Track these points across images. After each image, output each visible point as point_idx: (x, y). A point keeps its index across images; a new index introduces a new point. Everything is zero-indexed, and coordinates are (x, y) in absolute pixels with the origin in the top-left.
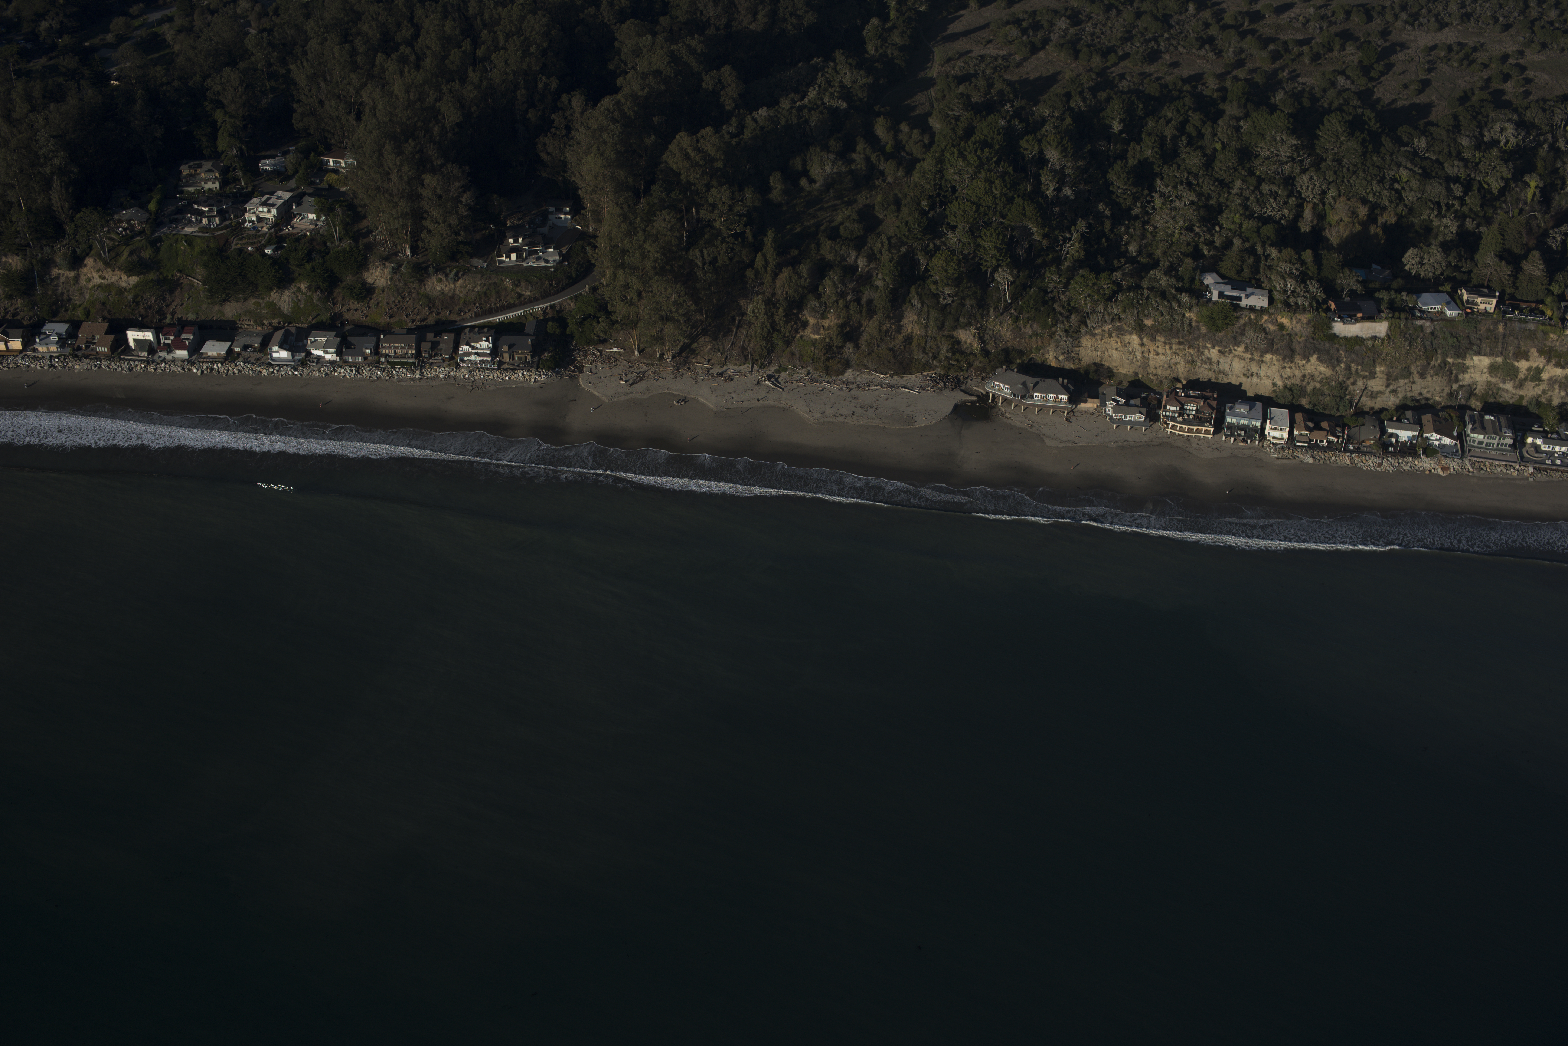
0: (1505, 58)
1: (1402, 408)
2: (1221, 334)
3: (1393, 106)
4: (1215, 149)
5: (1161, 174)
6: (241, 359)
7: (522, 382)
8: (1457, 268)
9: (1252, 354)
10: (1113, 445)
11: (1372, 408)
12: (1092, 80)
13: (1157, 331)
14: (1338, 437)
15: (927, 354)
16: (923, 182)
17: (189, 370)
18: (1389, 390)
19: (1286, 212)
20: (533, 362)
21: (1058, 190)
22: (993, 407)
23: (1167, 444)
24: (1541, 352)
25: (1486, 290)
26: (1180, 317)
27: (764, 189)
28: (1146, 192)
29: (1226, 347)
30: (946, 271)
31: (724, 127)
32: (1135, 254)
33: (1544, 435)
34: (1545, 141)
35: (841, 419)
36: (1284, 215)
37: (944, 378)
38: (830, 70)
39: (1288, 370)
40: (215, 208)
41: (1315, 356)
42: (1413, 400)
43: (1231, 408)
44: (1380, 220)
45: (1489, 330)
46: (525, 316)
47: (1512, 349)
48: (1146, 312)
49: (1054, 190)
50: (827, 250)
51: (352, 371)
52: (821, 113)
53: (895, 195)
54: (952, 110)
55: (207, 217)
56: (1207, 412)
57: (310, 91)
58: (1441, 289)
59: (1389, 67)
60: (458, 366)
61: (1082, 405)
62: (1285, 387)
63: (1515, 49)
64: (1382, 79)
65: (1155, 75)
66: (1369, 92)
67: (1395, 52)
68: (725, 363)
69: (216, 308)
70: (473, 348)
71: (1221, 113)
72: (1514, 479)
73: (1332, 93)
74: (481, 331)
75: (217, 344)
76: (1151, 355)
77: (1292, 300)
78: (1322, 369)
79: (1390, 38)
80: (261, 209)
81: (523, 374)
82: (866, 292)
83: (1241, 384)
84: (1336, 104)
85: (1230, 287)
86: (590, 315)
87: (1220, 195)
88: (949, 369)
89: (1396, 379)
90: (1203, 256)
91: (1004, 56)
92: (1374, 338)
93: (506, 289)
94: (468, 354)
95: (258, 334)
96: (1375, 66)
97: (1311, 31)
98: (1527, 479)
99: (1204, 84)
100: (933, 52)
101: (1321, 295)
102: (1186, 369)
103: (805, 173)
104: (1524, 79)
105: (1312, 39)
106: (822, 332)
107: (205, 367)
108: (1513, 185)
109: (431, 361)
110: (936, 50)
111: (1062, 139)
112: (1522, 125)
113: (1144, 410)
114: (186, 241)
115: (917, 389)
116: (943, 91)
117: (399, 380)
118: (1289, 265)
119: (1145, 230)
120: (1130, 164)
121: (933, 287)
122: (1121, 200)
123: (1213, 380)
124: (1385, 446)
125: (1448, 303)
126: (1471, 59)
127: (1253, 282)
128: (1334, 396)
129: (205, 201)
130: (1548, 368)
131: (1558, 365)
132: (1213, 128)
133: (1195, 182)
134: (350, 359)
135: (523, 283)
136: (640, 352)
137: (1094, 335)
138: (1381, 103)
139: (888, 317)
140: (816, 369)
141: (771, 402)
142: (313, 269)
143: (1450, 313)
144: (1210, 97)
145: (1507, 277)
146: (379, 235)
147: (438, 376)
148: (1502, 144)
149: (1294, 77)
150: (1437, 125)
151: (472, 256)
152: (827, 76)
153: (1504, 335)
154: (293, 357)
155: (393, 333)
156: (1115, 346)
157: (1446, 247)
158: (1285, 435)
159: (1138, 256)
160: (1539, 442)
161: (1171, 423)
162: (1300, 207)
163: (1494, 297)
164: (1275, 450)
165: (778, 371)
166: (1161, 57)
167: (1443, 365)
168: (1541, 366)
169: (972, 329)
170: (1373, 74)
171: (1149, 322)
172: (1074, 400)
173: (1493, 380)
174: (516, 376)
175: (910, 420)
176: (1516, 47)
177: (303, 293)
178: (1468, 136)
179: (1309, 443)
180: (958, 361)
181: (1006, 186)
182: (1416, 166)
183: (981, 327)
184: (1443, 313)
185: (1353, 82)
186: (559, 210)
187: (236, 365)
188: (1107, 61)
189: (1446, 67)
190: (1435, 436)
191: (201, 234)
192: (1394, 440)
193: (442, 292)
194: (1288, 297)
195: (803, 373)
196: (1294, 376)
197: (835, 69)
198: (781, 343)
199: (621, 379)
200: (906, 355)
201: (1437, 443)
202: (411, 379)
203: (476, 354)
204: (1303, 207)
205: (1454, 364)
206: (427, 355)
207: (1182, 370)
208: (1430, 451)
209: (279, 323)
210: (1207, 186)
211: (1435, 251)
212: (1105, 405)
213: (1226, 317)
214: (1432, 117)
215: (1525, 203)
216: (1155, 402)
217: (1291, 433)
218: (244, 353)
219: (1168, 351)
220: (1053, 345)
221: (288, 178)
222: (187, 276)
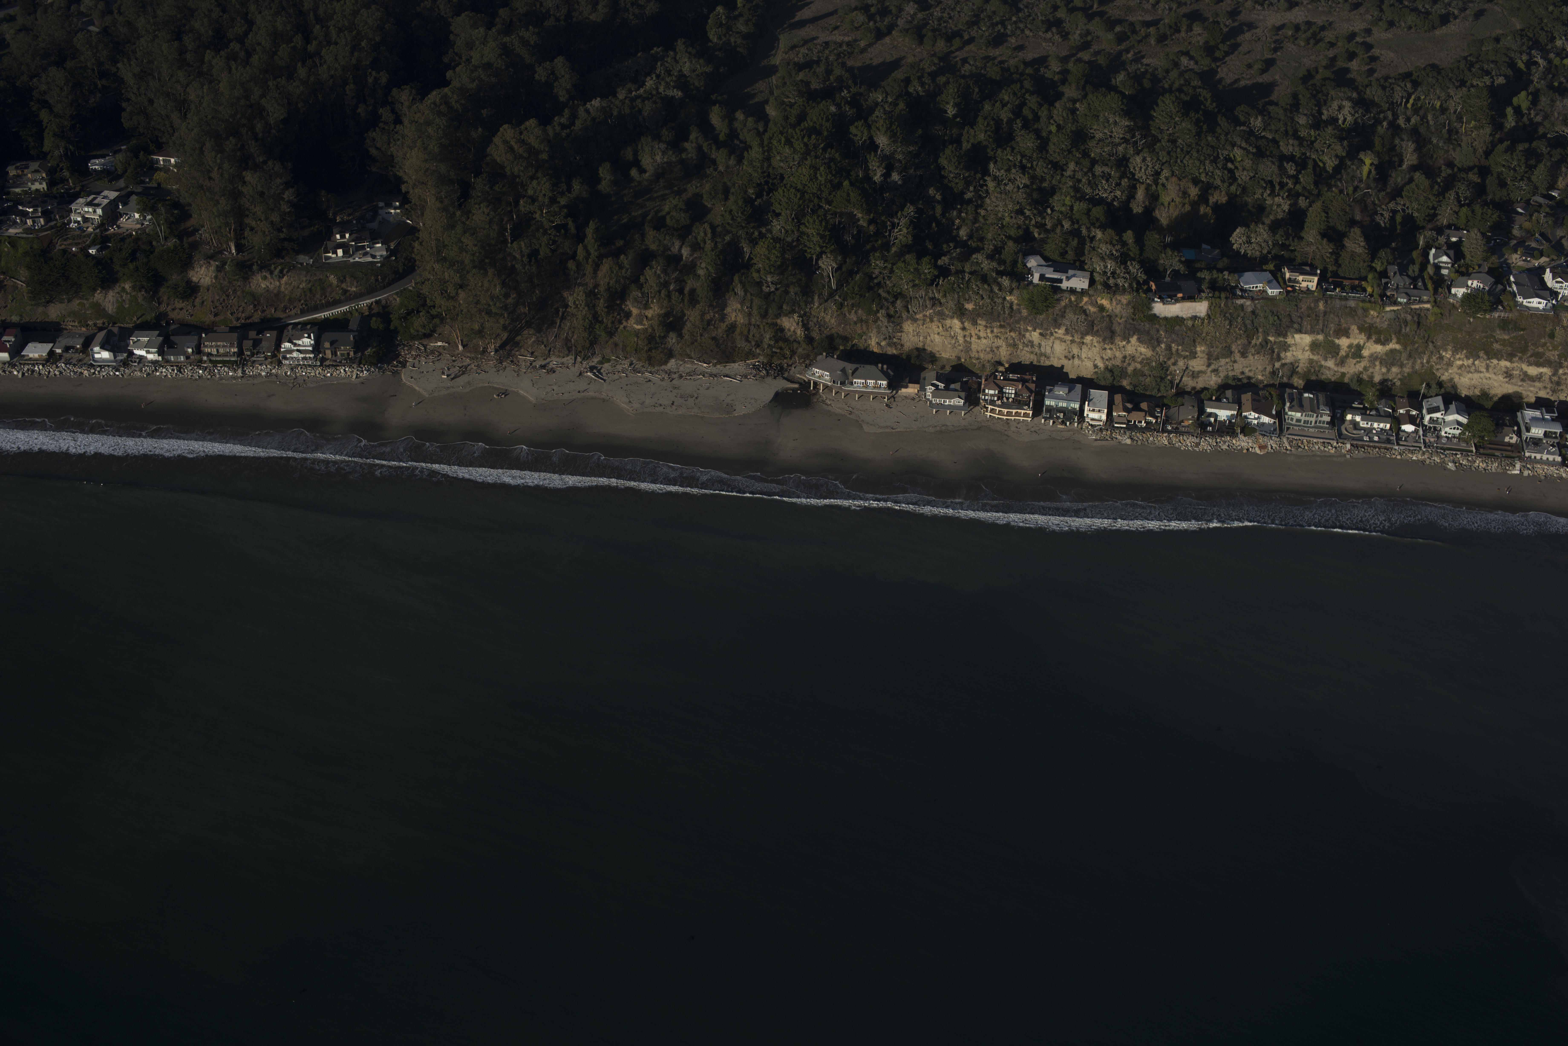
0: (1352, 36)
1: (1223, 387)
2: (1042, 317)
3: (1236, 86)
4: (1050, 132)
5: (995, 157)
6: (63, 360)
7: (344, 378)
8: (1284, 247)
9: (1073, 336)
10: (932, 430)
11: (1194, 388)
12: (935, 64)
13: (979, 315)
14: (1156, 418)
15: (750, 342)
16: (750, 170)
17: (11, 372)
18: (1210, 369)
19: (1118, 193)
20: (356, 358)
21: (887, 175)
22: (814, 394)
23: (985, 428)
24: (1361, 329)
25: (1308, 268)
26: (1000, 301)
27: (593, 180)
28: (979, 176)
29: (1047, 329)
30: (768, 259)
31: (556, 118)
32: (965, 238)
33: (1363, 412)
34: (1385, 118)
35: (661, 409)
36: (1116, 197)
37: (768, 366)
38: (669, 60)
39: (1109, 351)
40: (40, 209)
41: (1135, 337)
42: (1234, 379)
43: (1050, 391)
44: (1212, 200)
45: (1309, 308)
46: (350, 312)
47: (1332, 326)
48: (967, 297)
49: (882, 175)
50: (652, 239)
51: (173, 370)
52: (655, 102)
53: (725, 183)
54: (788, 97)
55: (31, 218)
56: (1026, 394)
57: (138, 89)
58: (1264, 267)
59: (1235, 47)
60: (280, 363)
61: (904, 390)
62: (1106, 368)
63: (1362, 27)
64: (1227, 59)
65: (999, 59)
66: (1214, 72)
67: (1243, 32)
68: (549, 356)
69: (40, 309)
70: (295, 345)
71: (1060, 96)
72: (1331, 456)
73: (1174, 74)
74: (304, 328)
75: (39, 345)
76: (973, 339)
77: (1111, 282)
78: (1143, 350)
79: (1239, 18)
80: (86, 209)
81: (345, 370)
82: (689, 282)
83: (1063, 367)
84: (1176, 85)
85: (1052, 269)
86: (413, 310)
87: (1052, 177)
88: (772, 357)
89: (1217, 358)
90: (1034, 238)
91: (849, 42)
92: (1194, 318)
93: (331, 285)
94: (290, 351)
95: (80, 335)
96: (1221, 46)
97: (1160, 12)
98: (1345, 455)
99: (1046, 67)
100: (778, 40)
101: (1142, 276)
102: (1008, 353)
103: (637, 163)
104: (1369, 57)
105: (1161, 20)
106: (645, 322)
107: (26, 369)
108: (1349, 163)
109: (254, 359)
110: (781, 37)
111: (891, 124)
112: (1362, 103)
113: (963, 394)
114: (9, 243)
115: (739, 378)
116: (784, 78)
117: (221, 379)
118: (1109, 247)
119: (978, 214)
120: (964, 148)
121: (755, 275)
122: (953, 185)
123: (1035, 363)
124: (1203, 426)
125: (1269, 282)
126: (1318, 37)
127: (1077, 264)
128: (1154, 377)
129: (30, 202)
130: (1368, 344)
131: (1378, 342)
132: (1049, 110)
133: (1029, 165)
134: (172, 358)
135: (348, 279)
136: (464, 346)
137: (915, 320)
138: (1223, 83)
139: (711, 306)
140: (639, 360)
141: (591, 394)
142: (137, 269)
143: (1272, 292)
144: (1052, 79)
145: (1328, 255)
146: (204, 234)
147: (260, 374)
148: (1340, 122)
149: (1138, 58)
150: (1277, 104)
151: (298, 253)
152: (667, 65)
153: (1325, 313)
154: (115, 357)
155: (215, 332)
156: (936, 330)
157: (1274, 227)
158: (1104, 417)
159: (968, 240)
160: (1358, 418)
161: (990, 407)
162: (1133, 188)
163: (1315, 274)
164: (1094, 431)
165: (601, 363)
166: (1006, 41)
167: (1264, 343)
168: (1362, 343)
169: (796, 316)
170: (1217, 54)
171: (970, 306)
172: (894, 385)
173: (1315, 358)
174: (338, 372)
175: (729, 408)
176: (1364, 26)
177: (127, 293)
178: (1305, 115)
179: (1127, 424)
180: (781, 348)
181: (831, 173)
182: (1250, 145)
183: (805, 314)
184: (1265, 291)
185: (1196, 63)
186: (390, 205)
187: (57, 367)
188: (952, 45)
189: (1293, 46)
190: (1253, 415)
191: (25, 235)
192: (1212, 420)
193: (267, 290)
194: (1108, 278)
195: (626, 364)
196: (1115, 357)
197: (675, 58)
198: (603, 334)
199: (443, 373)
200: (729, 344)
201: (1256, 422)
202: (233, 378)
203: (298, 351)
204: (1136, 188)
205: (1275, 342)
206: (249, 353)
207: (1004, 353)
208: (1247, 429)
209: (104, 323)
210: (1041, 169)
211: (1262, 230)
212: (925, 390)
213: (1046, 299)
214: (1274, 97)
215: (1361, 181)
216: (975, 386)
217: (1109, 414)
218: (65, 354)
219: (990, 335)
220: (875, 330)
221: (117, 178)
222: (11, 277)
